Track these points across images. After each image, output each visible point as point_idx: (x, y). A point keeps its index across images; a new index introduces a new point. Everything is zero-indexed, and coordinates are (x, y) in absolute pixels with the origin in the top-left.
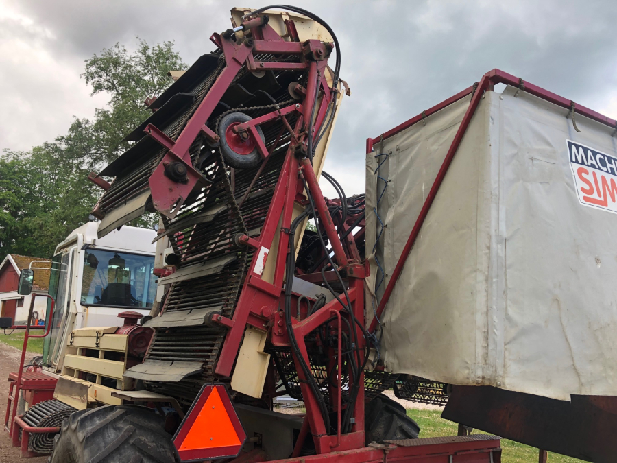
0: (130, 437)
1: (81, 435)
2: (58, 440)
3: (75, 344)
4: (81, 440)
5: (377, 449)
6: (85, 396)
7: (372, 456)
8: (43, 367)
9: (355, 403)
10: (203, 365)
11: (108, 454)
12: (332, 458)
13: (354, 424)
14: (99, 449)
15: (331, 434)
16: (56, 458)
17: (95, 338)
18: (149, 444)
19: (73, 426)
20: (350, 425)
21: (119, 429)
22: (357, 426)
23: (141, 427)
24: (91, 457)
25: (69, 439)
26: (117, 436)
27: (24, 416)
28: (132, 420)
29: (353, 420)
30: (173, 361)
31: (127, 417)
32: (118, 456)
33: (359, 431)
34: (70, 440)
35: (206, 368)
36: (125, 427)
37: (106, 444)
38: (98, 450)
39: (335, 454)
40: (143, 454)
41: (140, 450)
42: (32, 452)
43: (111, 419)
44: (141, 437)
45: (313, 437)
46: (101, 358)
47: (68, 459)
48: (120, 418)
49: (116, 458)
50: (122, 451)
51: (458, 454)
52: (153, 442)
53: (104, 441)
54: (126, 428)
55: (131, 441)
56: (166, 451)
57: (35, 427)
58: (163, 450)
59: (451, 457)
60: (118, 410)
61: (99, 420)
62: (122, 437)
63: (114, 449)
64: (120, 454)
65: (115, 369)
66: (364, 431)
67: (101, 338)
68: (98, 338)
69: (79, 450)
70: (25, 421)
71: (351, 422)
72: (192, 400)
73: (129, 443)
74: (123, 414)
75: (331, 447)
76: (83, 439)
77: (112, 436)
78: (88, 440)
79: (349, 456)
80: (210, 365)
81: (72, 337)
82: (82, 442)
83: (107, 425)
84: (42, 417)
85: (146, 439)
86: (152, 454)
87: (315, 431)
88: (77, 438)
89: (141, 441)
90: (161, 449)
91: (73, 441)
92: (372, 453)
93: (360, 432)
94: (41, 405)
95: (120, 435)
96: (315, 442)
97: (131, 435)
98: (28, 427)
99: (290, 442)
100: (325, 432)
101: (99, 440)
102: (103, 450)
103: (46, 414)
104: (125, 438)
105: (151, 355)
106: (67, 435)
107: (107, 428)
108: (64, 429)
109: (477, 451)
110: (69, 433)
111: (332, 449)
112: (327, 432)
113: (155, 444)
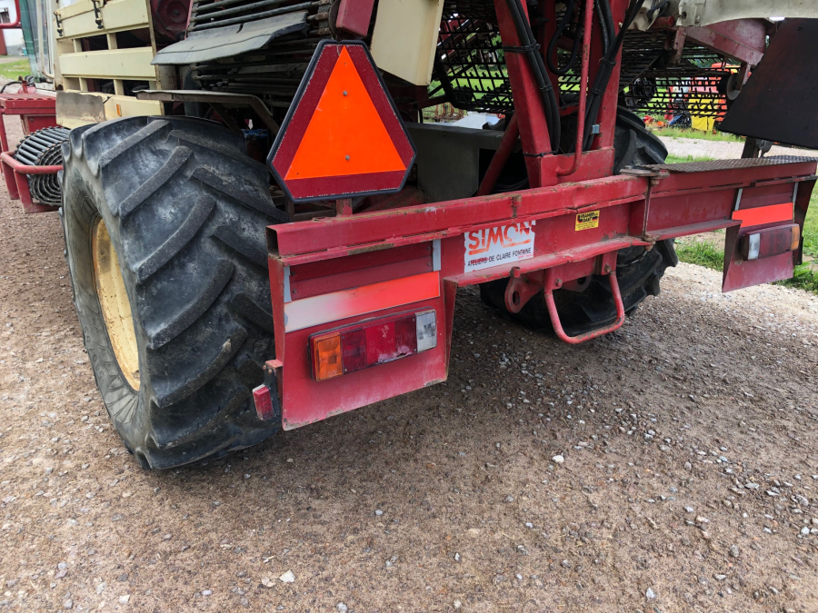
0: (185, 165)
1: (94, 165)
2: (64, 180)
3: (67, 33)
4: (95, 172)
5: (639, 176)
6: (101, 113)
7: (629, 189)
8: (37, 85)
9: (602, 96)
10: (308, 15)
11: (149, 194)
12: (566, 192)
13: (597, 136)
14: (132, 186)
15: (560, 153)
16: (69, 208)
17: (94, 13)
18: (223, 178)
19: (78, 151)
20: (590, 136)
21: (162, 153)
22: (602, 139)
23: (202, 150)
24: (120, 201)
25: (77, 175)
26: (161, 164)
27: (16, 152)
28: (183, 138)
29: (596, 129)
30: (242, 22)
31: (173, 133)
32: (171, 198)
33: (605, 148)
34: (79, 176)
35: (314, 20)
36: (172, 149)
37: (141, 177)
38: (130, 188)
39: (568, 186)
40: (215, 195)
41: (208, 188)
42: (39, 205)
43: (142, 137)
44: (206, 167)
45: (526, 159)
46: (113, 48)
47: (88, 209)
48: (160, 134)
49: (166, 201)
50: (176, 189)
51: (757, 185)
52: (230, 175)
53: (138, 174)
54: (174, 152)
55: (189, 173)
56: (256, 190)
57: (32, 166)
58: (251, 188)
59: (741, 191)
60: (154, 122)
61: (122, 138)
62: (170, 165)
63: (158, 186)
64: (174, 195)
65: (140, 62)
66: (612, 147)
67: (102, 10)
68: (97, 11)
69: (96, 190)
70: (19, 160)
71: (593, 132)
72: (290, 94)
73: (187, 177)
74: (164, 128)
75: (559, 175)
76: (99, 171)
77: (151, 165)
78: (107, 172)
79: (593, 189)
80: (323, 13)
81: (59, 22)
82: (97, 177)
83: (137, 145)
84: (40, 150)
85: (218, 171)
86: (233, 195)
87: (532, 146)
88: (89, 170)
89: (206, 172)
90: (247, 187)
91: (84, 176)
92: (630, 183)
93: (607, 149)
94: (39, 134)
95: (166, 162)
96: (528, 168)
97: (187, 162)
98: (21, 165)
99: (473, 172)
100: (549, 148)
101: (127, 171)
102: (139, 187)
103: (46, 146)
104: (175, 168)
105: (198, 22)
106: (73, 168)
107: (139, 151)
108: (67, 158)
109: (784, 181)
110: (75, 164)
111: (561, 177)
112: (553, 148)
113: (234, 179)
